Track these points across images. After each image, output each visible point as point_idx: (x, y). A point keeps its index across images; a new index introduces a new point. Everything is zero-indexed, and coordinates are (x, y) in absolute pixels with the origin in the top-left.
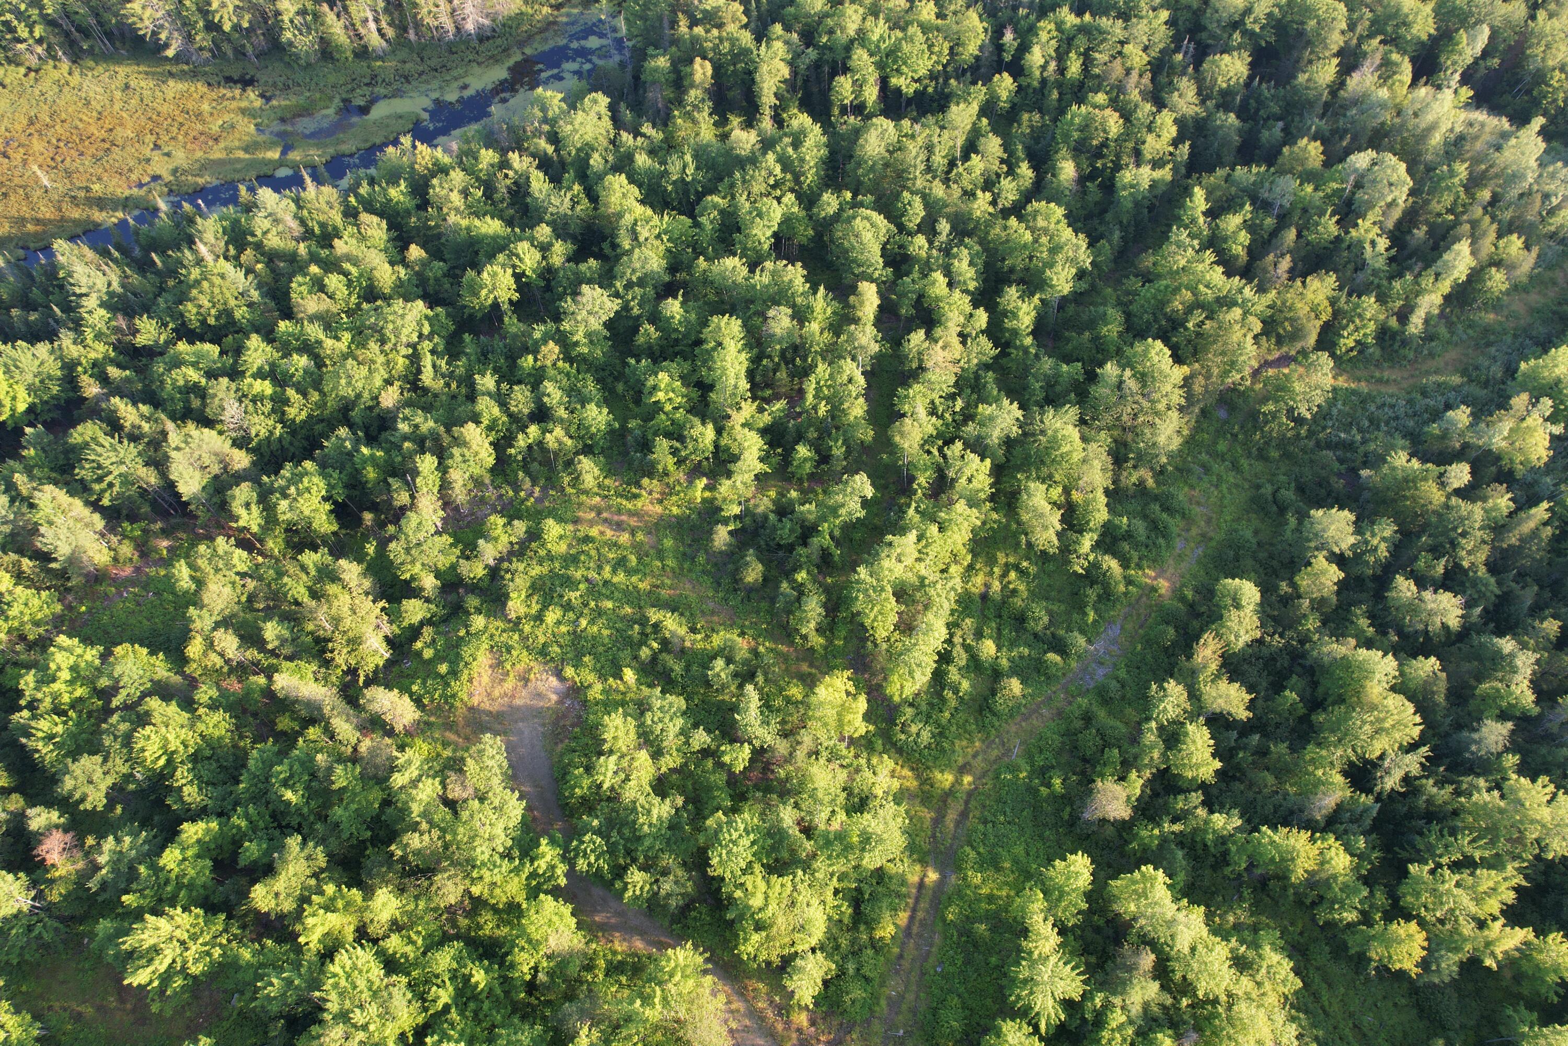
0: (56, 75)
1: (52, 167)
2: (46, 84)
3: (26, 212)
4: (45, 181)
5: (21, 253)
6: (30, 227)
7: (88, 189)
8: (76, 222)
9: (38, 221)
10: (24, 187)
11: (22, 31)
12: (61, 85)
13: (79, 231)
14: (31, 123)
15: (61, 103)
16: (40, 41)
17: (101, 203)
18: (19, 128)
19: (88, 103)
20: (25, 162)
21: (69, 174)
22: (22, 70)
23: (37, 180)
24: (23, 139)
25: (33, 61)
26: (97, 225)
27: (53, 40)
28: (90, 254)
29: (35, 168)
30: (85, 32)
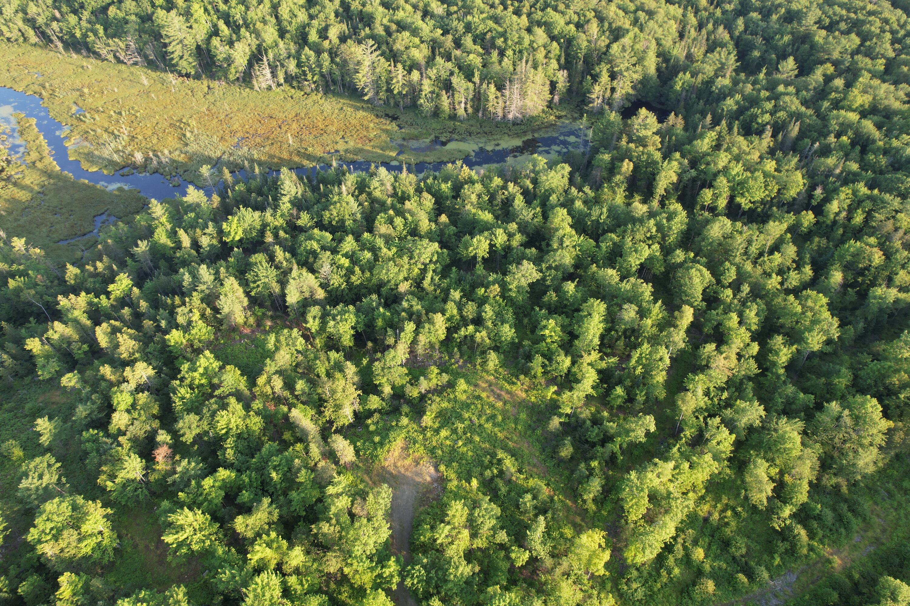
0: (315, 98)
1: (296, 136)
2: (309, 101)
3: (277, 153)
4: (291, 142)
5: (267, 170)
6: (276, 160)
7: (306, 149)
8: (295, 163)
9: (280, 158)
10: (281, 142)
11: (309, 77)
12: (315, 102)
13: (295, 167)
14: (296, 116)
15: (312, 110)
16: (314, 82)
17: (309, 157)
18: (290, 116)
19: (322, 112)
20: (286, 131)
21: (301, 140)
22: (302, 93)
23: (288, 140)
24: (290, 122)
25: (308, 90)
26: (303, 166)
27: (320, 83)
28: (294, 177)
29: (289, 135)
30: (334, 82)
